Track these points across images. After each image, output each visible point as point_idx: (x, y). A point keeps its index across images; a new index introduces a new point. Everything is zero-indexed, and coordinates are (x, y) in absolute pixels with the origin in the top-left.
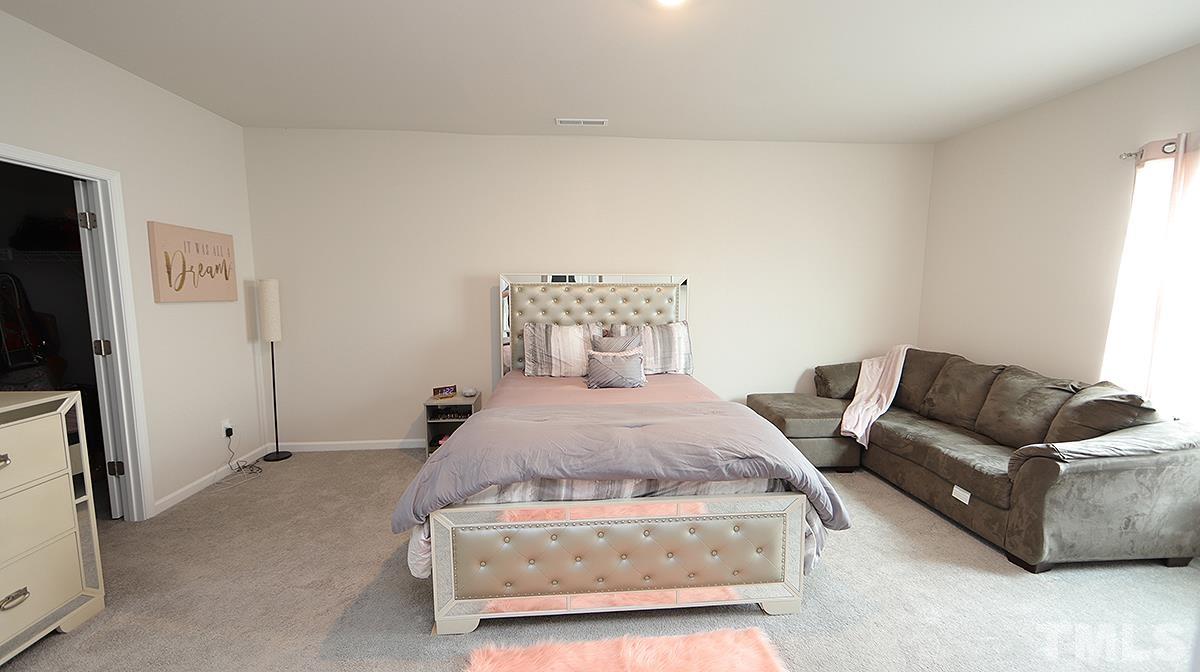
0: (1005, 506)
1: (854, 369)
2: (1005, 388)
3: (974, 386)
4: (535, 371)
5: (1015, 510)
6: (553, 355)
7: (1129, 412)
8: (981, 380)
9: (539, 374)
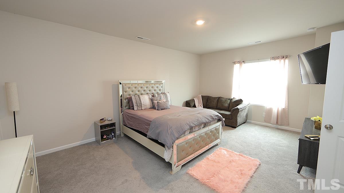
0: (231, 119)
1: (193, 100)
2: (221, 100)
3: (216, 101)
4: (138, 108)
5: (233, 119)
6: (142, 103)
7: (240, 102)
8: (216, 100)
9: (139, 109)
